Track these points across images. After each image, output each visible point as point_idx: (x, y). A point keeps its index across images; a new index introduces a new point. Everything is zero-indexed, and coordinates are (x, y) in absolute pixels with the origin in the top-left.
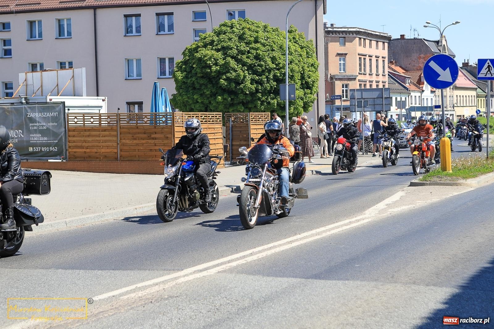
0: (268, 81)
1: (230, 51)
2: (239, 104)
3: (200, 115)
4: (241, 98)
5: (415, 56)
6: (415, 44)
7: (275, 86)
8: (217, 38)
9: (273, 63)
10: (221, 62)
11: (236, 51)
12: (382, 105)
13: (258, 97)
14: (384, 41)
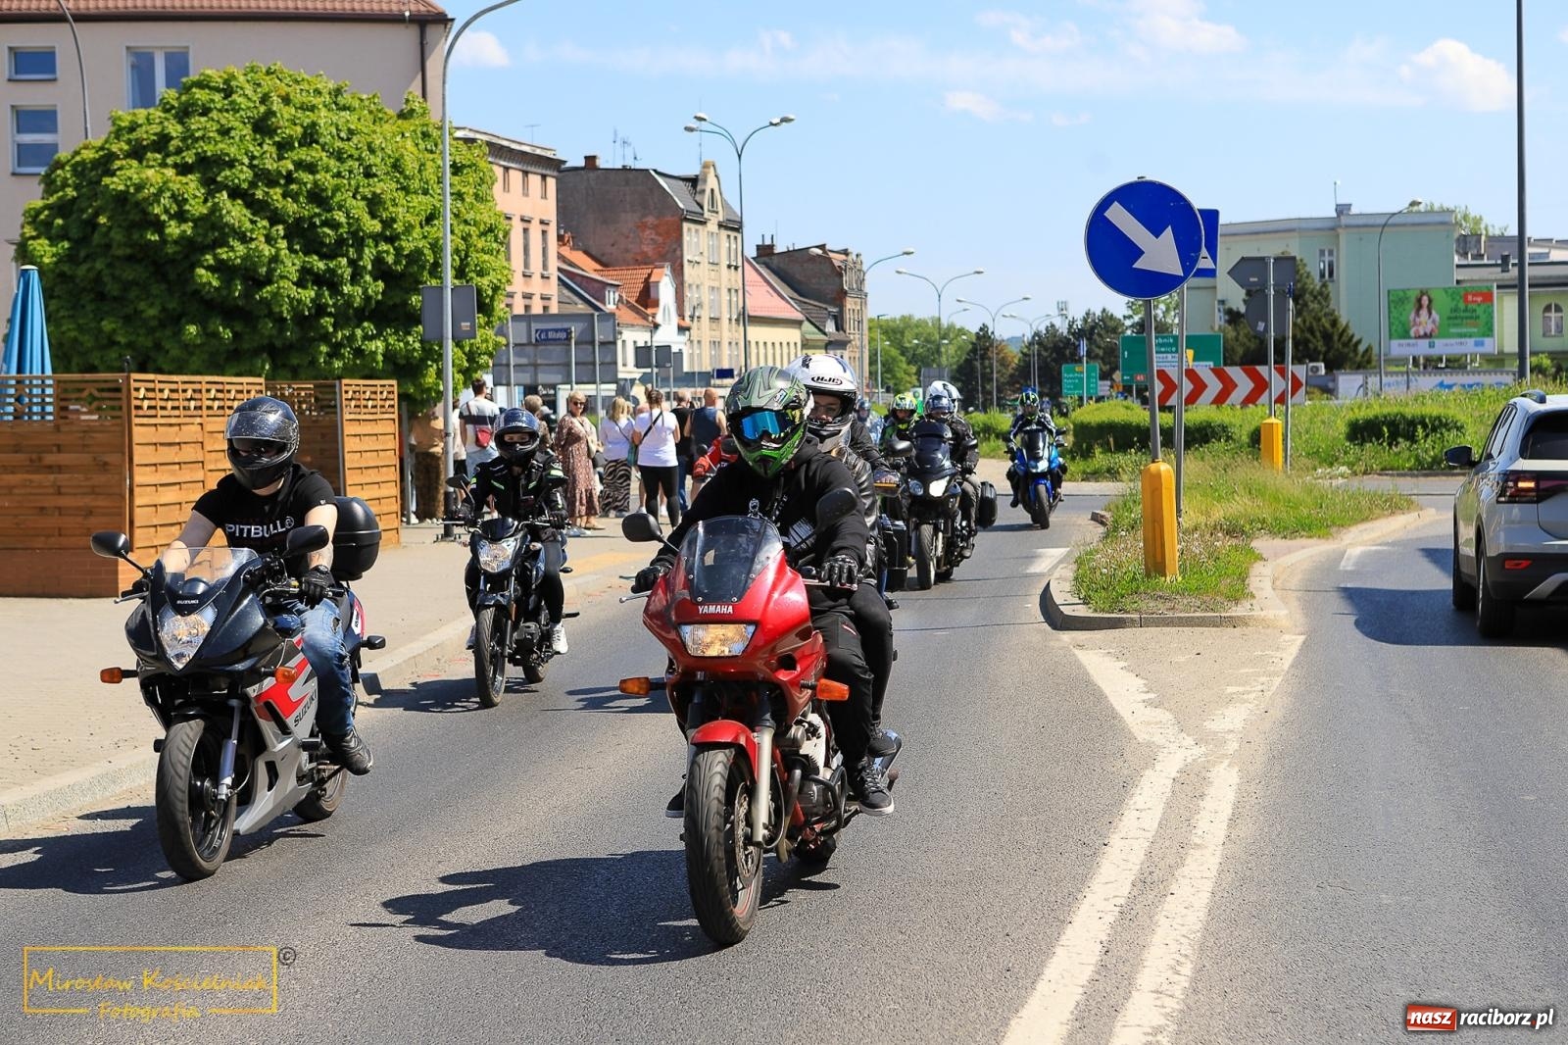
0: (355, 278)
1: (228, 173)
2: (256, 352)
3: (205, 387)
4: (267, 333)
5: (628, 220)
6: (627, 183)
7: (380, 297)
8: (180, 128)
9: (373, 216)
10: (197, 208)
11: (248, 174)
12: (591, 367)
13: (322, 331)
14: (544, 172)
